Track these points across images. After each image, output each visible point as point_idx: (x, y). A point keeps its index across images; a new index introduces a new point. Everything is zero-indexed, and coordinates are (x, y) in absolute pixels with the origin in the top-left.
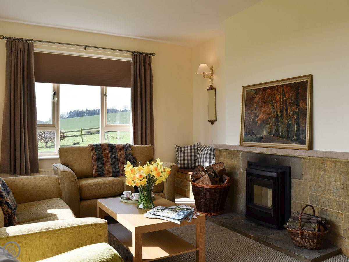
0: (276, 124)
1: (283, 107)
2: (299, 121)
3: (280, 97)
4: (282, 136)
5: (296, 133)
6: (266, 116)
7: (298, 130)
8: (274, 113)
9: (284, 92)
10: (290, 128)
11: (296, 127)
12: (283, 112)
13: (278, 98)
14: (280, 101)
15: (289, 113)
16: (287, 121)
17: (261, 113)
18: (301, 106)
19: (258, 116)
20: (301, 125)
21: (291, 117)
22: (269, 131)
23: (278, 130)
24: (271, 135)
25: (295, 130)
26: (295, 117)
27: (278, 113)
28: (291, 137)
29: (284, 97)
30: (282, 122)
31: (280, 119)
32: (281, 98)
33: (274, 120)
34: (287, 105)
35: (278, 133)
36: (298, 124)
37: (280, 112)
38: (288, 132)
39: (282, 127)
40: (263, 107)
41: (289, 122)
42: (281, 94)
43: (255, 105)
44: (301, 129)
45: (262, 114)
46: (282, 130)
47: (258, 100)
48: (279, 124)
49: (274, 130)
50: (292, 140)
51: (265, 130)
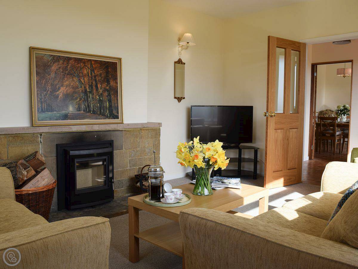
0: (85, 99)
1: (92, 83)
2: (110, 98)
3: (88, 71)
4: (94, 112)
5: (109, 109)
6: (71, 89)
7: (110, 106)
8: (81, 87)
9: (93, 67)
10: (102, 104)
11: (108, 103)
12: (92, 88)
13: (85, 72)
14: (88, 75)
15: (99, 89)
16: (98, 97)
17: (62, 86)
18: (111, 84)
19: (59, 89)
20: (113, 102)
21: (102, 94)
22: (77, 106)
23: (88, 106)
24: (80, 111)
25: (108, 106)
26: (106, 94)
27: (86, 88)
28: (104, 113)
29: (93, 72)
30: (93, 98)
31: (90, 95)
32: (90, 73)
33: (82, 95)
34: (97, 81)
35: (89, 109)
36: (110, 101)
37: (89, 88)
38: (100, 108)
39: (93, 103)
40: (65, 79)
41: (100, 98)
42: (89, 68)
43: (53, 75)
44: (113, 105)
45: (65, 88)
46: (93, 106)
47: (57, 69)
48: (89, 99)
49: (83, 106)
50: (105, 115)
51: (71, 106)
